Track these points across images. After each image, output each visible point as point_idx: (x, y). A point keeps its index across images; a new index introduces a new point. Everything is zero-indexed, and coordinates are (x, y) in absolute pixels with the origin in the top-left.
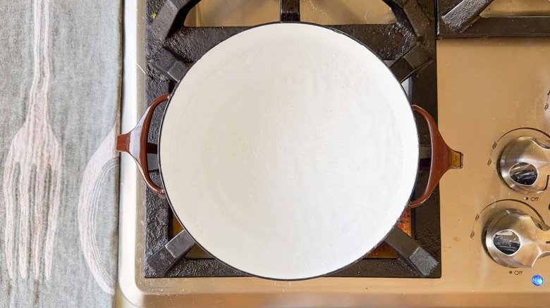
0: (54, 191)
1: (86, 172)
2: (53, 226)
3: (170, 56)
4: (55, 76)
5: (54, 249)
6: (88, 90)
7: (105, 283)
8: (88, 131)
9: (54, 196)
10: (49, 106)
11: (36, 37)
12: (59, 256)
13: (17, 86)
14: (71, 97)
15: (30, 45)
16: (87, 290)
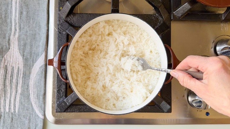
0: (20, 77)
1: (33, 69)
2: (19, 91)
3: (67, 25)
4: (21, 31)
5: (20, 100)
6: (34, 37)
7: (40, 114)
8: (34, 53)
9: (20, 79)
10: (18, 43)
11: (13, 15)
12: (22, 103)
13: (5, 35)
14: (27, 40)
15: (11, 18)
16: (32, 117)
